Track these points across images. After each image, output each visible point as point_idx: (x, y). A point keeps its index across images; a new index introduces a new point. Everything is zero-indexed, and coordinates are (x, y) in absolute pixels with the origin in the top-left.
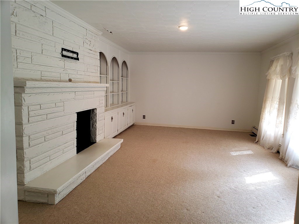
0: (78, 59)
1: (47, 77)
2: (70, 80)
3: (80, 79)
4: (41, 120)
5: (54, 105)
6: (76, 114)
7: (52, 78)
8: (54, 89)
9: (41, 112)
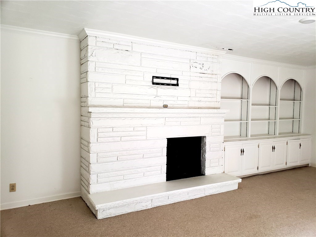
0: (177, 85)
1: (131, 104)
2: (165, 106)
3: (182, 104)
4: (113, 141)
5: (132, 129)
6: (167, 139)
7: (138, 105)
8: (129, 114)
9: (112, 134)
